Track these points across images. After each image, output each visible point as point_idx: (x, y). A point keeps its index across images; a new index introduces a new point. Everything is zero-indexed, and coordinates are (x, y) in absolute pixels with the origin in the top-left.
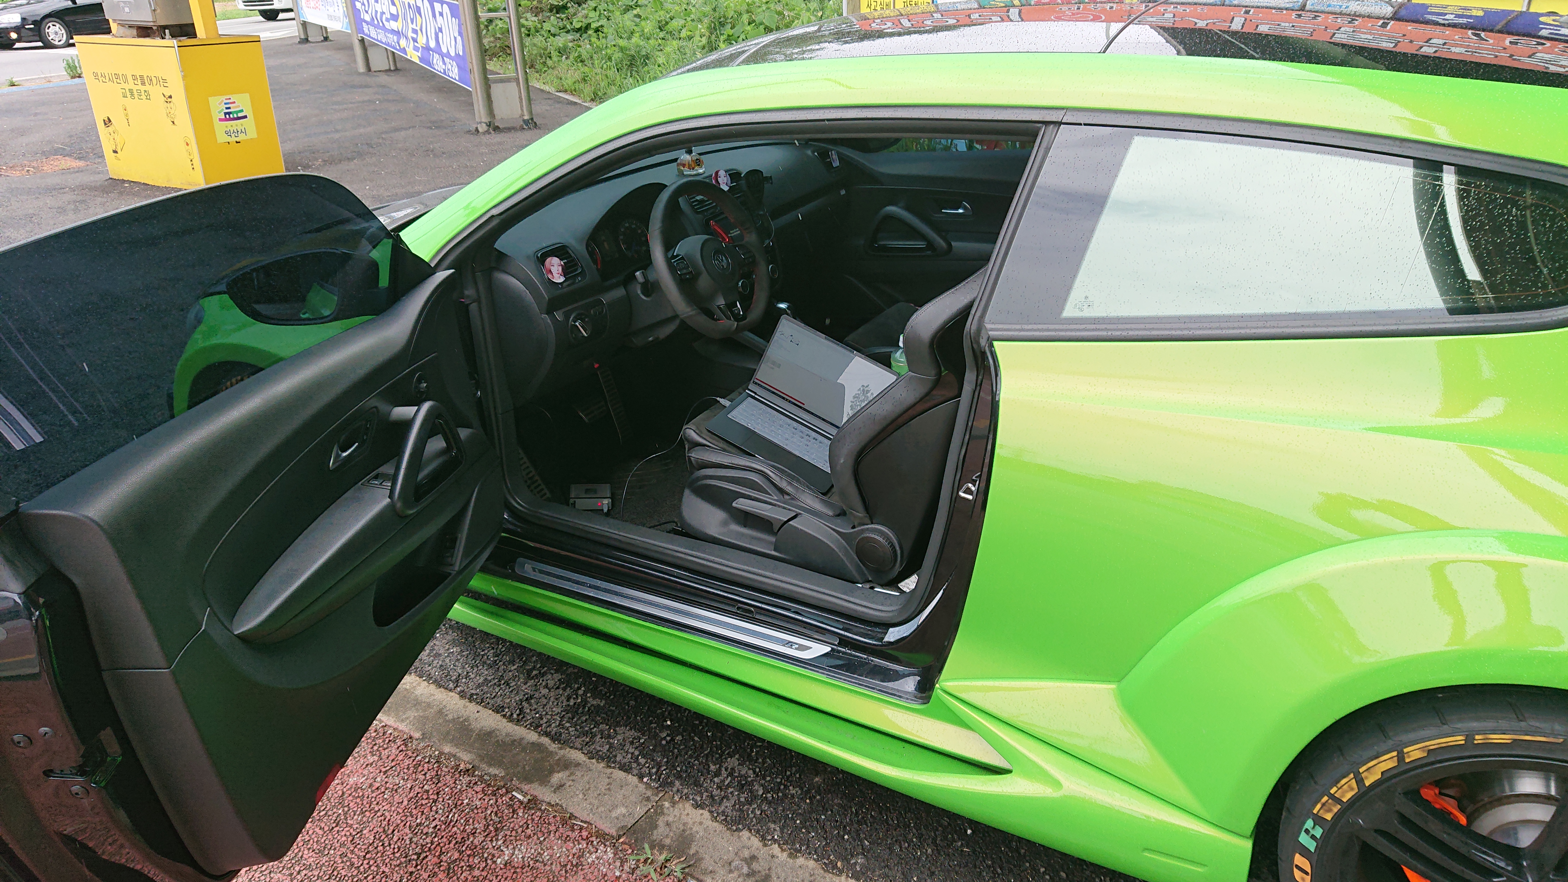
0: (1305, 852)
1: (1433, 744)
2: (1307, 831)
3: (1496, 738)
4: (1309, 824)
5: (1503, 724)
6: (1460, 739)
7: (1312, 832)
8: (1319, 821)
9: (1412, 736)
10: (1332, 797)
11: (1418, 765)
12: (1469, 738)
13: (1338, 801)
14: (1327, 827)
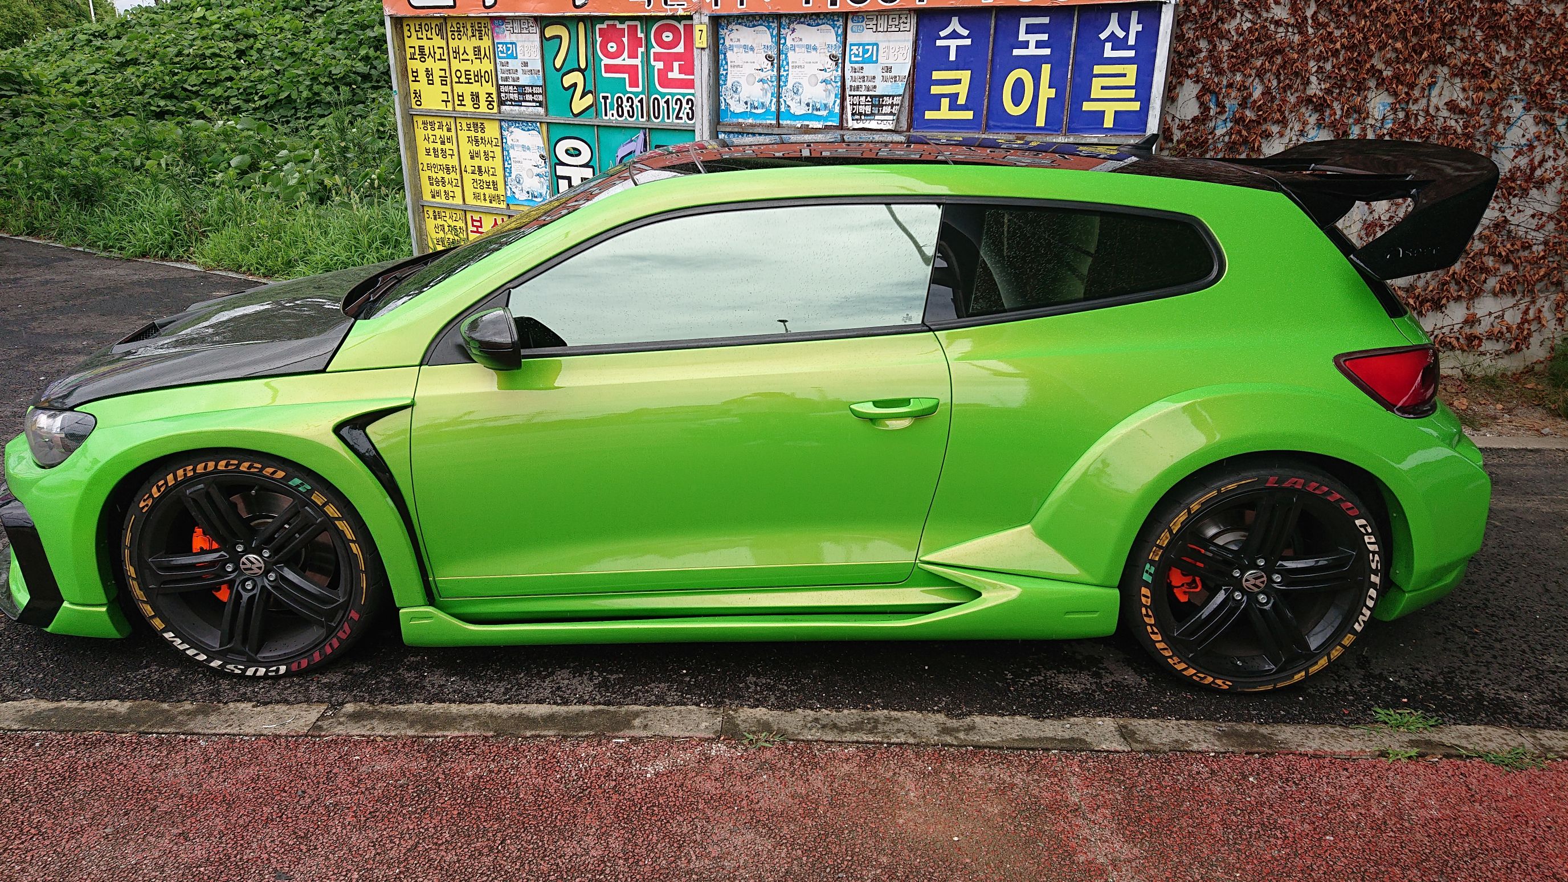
0: (1146, 585)
1: (1203, 499)
2: (1147, 572)
3: (1231, 487)
4: (1148, 566)
5: (1232, 479)
6: (1215, 493)
7: (1150, 571)
8: (1152, 562)
9: (1192, 499)
10: (1158, 546)
11: (1198, 512)
12: (1219, 491)
13: (1160, 547)
14: (1157, 565)
